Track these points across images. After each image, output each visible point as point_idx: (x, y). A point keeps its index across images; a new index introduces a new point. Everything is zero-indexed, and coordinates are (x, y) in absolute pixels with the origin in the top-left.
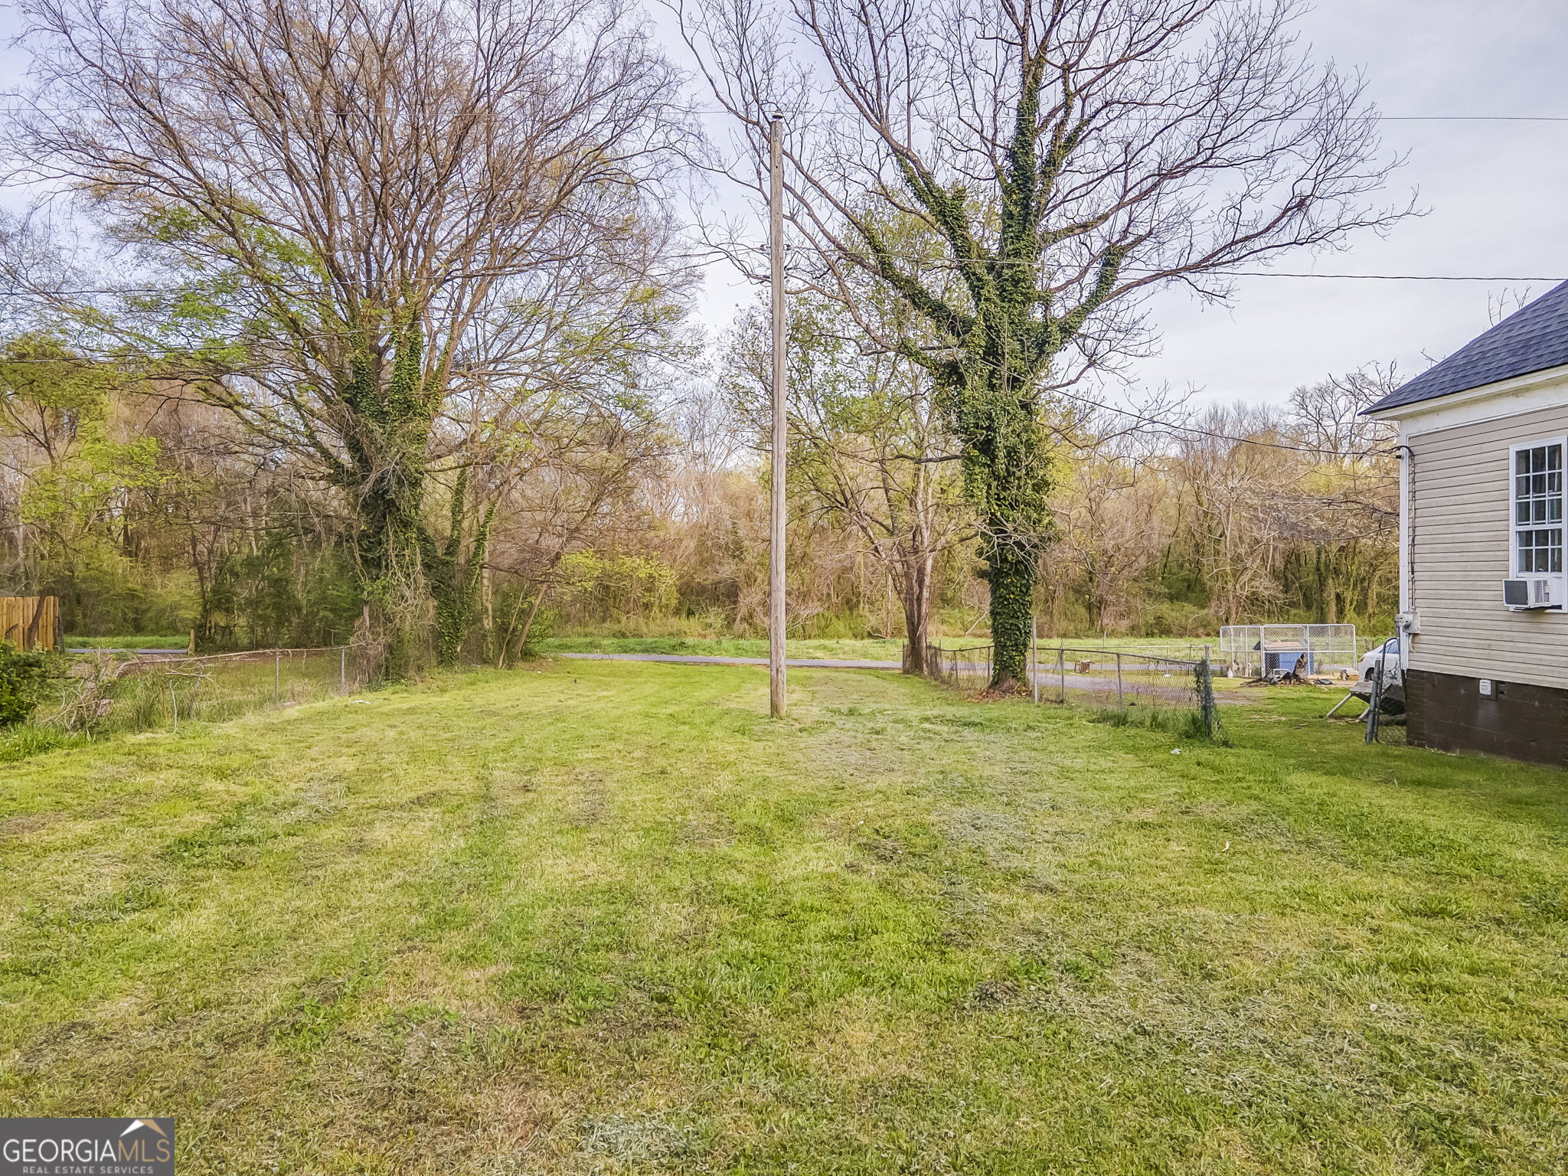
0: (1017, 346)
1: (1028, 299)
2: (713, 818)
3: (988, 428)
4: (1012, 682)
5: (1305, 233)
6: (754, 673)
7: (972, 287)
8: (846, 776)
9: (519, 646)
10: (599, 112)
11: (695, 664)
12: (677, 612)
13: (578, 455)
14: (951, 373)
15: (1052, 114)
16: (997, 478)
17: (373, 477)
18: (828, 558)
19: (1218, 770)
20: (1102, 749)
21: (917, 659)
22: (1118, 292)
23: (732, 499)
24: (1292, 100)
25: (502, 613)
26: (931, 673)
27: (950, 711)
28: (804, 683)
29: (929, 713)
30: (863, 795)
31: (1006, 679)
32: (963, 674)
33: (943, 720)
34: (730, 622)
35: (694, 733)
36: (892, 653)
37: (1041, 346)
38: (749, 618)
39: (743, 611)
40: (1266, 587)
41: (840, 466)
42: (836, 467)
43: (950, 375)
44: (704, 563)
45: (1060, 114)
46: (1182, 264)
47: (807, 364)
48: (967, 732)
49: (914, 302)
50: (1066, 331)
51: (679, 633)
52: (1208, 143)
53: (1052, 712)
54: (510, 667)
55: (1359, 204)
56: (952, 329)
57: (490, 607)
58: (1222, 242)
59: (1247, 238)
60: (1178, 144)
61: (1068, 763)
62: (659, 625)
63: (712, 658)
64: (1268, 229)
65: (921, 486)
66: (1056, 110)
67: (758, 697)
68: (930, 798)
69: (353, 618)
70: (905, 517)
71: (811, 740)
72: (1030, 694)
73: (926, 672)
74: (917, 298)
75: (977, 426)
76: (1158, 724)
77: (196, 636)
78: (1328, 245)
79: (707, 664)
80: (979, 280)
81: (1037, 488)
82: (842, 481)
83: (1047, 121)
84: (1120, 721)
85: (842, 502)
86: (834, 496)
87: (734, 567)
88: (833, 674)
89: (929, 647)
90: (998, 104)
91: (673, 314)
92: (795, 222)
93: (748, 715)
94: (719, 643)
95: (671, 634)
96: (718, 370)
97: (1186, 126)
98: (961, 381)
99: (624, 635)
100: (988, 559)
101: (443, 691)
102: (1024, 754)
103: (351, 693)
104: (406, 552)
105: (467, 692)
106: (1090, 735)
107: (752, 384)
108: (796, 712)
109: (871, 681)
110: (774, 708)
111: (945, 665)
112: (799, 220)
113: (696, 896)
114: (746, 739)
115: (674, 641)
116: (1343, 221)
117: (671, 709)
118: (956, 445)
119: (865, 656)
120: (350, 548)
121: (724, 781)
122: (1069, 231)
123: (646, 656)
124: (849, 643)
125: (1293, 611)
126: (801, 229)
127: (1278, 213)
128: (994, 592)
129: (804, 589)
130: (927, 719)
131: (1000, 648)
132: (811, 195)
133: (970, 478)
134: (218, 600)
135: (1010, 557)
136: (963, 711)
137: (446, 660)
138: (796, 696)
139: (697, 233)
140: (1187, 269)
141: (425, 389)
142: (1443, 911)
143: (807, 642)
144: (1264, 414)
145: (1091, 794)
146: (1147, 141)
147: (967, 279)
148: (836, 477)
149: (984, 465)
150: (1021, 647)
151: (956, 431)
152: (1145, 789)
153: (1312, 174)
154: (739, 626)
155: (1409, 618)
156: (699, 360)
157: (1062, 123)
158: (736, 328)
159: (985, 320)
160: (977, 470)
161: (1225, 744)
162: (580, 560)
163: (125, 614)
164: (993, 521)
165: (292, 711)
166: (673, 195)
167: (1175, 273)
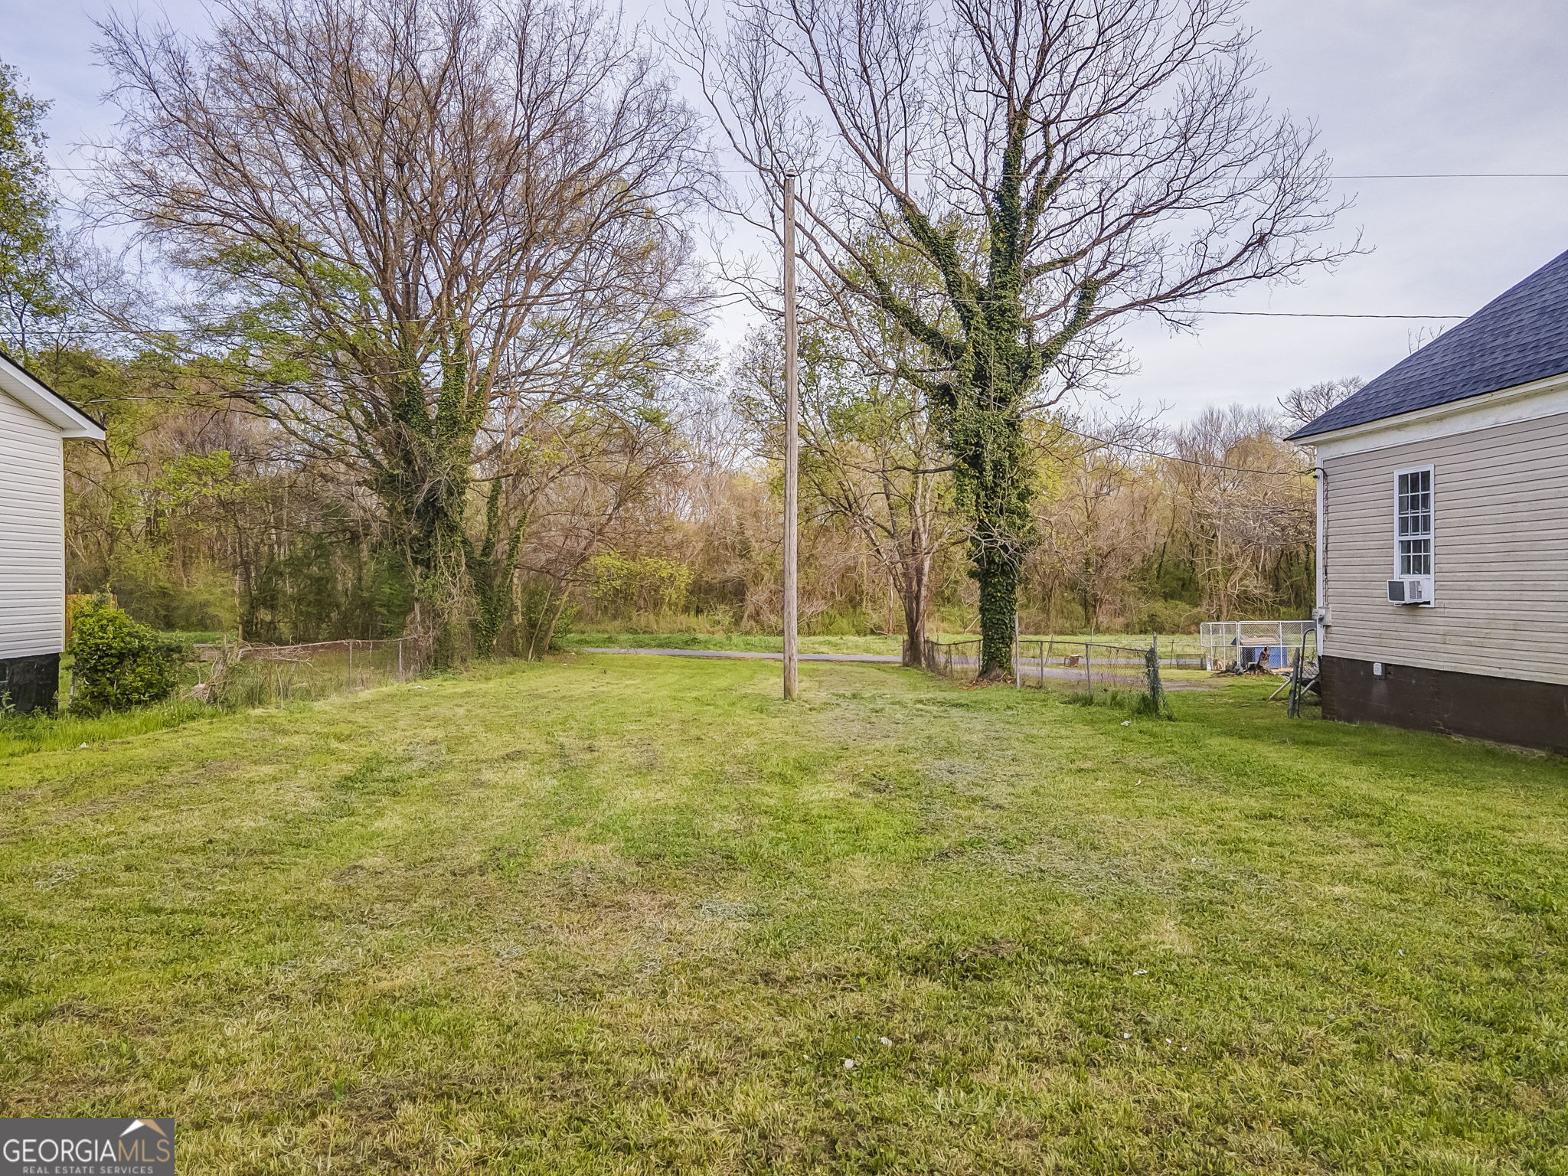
0: (1004, 371)
1: (1014, 327)
2: (745, 769)
3: (977, 444)
4: (999, 671)
5: (1262, 269)
6: (764, 666)
7: (963, 318)
8: (850, 741)
9: (548, 641)
10: (625, 154)
11: (708, 657)
12: (686, 610)
13: (606, 465)
14: (945, 395)
15: (1035, 162)
16: (986, 488)
17: (426, 487)
18: (834, 558)
19: (1153, 735)
20: (1063, 721)
21: (916, 653)
22: (1095, 321)
23: (739, 500)
24: (1252, 147)
25: (530, 609)
26: (929, 666)
27: (940, 696)
28: (811, 674)
29: (922, 697)
30: (863, 753)
31: (994, 669)
32: (957, 667)
33: (934, 702)
34: (737, 620)
35: (719, 711)
36: (893, 648)
37: (1025, 369)
38: (756, 616)
39: (750, 609)
40: (1255, 585)
41: (844, 473)
42: (840, 474)
43: (943, 396)
44: (712, 562)
45: (1042, 163)
46: (1153, 295)
47: (813, 379)
48: (954, 711)
49: (911, 331)
50: (1047, 356)
51: (688, 630)
52: (1176, 185)
53: (1030, 696)
54: (540, 659)
55: (1312, 243)
56: (945, 352)
57: (519, 604)
58: (1189, 275)
59: (1212, 271)
60: (1151, 186)
61: (1035, 732)
62: (670, 622)
63: (723, 653)
64: (1231, 263)
65: (920, 492)
66: (1037, 159)
67: (774, 685)
68: (918, 754)
69: (405, 613)
70: (904, 522)
71: (821, 717)
72: (1014, 682)
73: (924, 664)
74: (913, 325)
75: (966, 442)
76: (1116, 703)
77: (244, 631)
78: (1283, 279)
79: (719, 658)
80: (969, 311)
81: (1022, 497)
82: (846, 487)
83: (1031, 168)
84: (1088, 702)
85: (847, 507)
86: (838, 500)
87: (741, 567)
88: (837, 667)
89: (927, 642)
90: (989, 146)
91: (690, 335)
92: (805, 260)
93: (765, 698)
94: (729, 639)
95: (680, 631)
96: (731, 384)
97: (1158, 170)
98: (953, 403)
99: (636, 632)
100: (977, 560)
101: (488, 679)
102: (999, 726)
103: (408, 681)
104: (453, 554)
105: (510, 680)
106: (1059, 712)
107: (764, 397)
108: (806, 696)
109: (873, 673)
110: (787, 691)
111: (941, 658)
112: (808, 257)
113: (741, 810)
114: (764, 716)
115: (686, 636)
116: (1296, 258)
117: (695, 694)
118: (949, 459)
119: (867, 651)
120: (402, 550)
121: (751, 744)
122: (1051, 265)
123: (660, 651)
124: (852, 639)
125: (1283, 609)
126: (810, 266)
127: (1240, 248)
128: (983, 589)
129: (809, 588)
130: (921, 701)
131: (988, 641)
132: (819, 233)
133: (961, 489)
134: (263, 597)
135: (997, 559)
136: (952, 696)
137: (484, 651)
138: (804, 685)
139: (716, 268)
140: (1158, 299)
141: (469, 407)
142: (1271, 815)
143: (812, 638)
144: (1257, 416)
145: (1046, 751)
146: (1121, 184)
147: (959, 311)
148: (840, 483)
149: (974, 477)
150: (1007, 640)
151: (948, 447)
152: (1091, 748)
153: (1271, 214)
154: (747, 623)
155: (1323, 612)
156: (715, 378)
157: (1044, 171)
158: (747, 345)
159: (975, 347)
160: (967, 481)
161: (1170, 718)
162: (606, 561)
164: (982, 527)
165: (366, 694)
166: (692, 227)
167: (1145, 303)
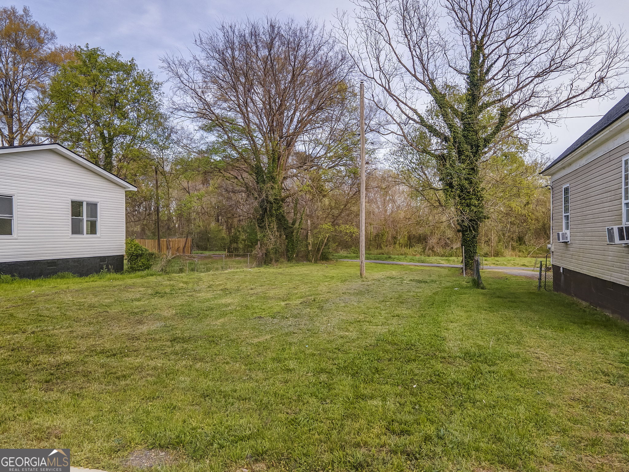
54: (316, 263)
59: (574, 97)
64: (584, 92)
92: (385, 111)
137: (289, 259)
163: (221, 245)
